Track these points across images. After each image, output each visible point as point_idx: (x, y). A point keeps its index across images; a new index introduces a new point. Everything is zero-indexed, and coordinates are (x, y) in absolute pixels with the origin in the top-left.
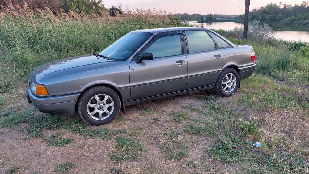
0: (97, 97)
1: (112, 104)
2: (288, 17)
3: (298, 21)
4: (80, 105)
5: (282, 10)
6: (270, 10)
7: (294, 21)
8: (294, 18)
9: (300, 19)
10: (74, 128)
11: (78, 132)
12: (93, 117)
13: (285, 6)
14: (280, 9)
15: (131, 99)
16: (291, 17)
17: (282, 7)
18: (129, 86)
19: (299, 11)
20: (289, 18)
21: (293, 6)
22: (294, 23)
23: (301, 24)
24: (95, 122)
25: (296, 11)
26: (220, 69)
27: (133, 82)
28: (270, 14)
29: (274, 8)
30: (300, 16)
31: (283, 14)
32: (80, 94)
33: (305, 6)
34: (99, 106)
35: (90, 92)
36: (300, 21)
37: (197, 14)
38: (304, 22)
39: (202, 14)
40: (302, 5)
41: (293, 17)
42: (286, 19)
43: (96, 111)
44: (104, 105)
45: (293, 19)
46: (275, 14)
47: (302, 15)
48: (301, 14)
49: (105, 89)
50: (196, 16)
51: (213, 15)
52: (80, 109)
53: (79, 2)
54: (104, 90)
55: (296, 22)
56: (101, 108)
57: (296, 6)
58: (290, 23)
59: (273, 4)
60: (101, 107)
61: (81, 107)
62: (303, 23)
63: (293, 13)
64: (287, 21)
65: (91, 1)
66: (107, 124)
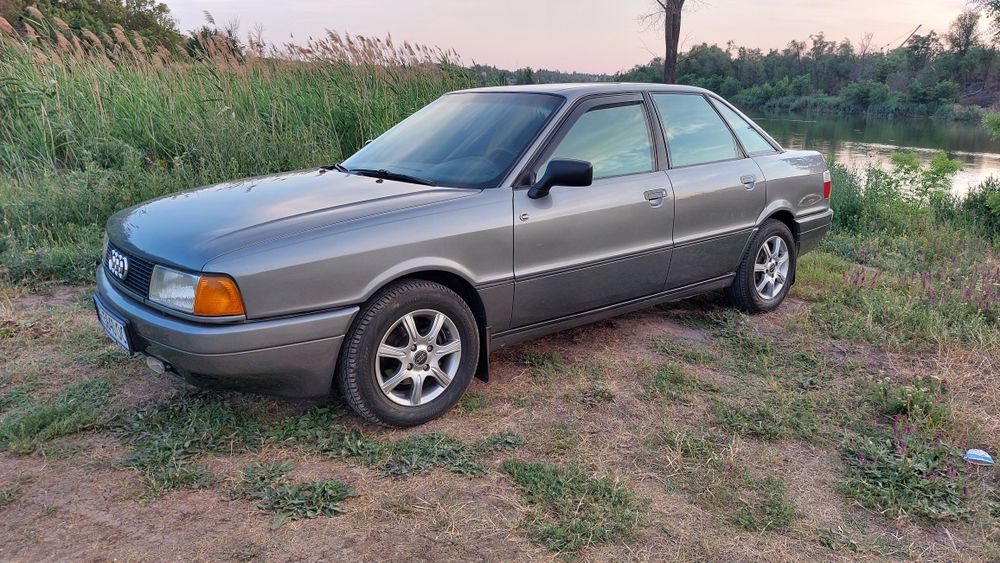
0: (409, 321)
1: (455, 346)
2: (751, 86)
3: (780, 99)
4: (354, 351)
5: (735, 66)
6: (702, 63)
7: (767, 97)
8: (770, 89)
9: (783, 93)
10: (324, 443)
11: (347, 457)
12: (391, 396)
13: (742, 51)
14: (729, 60)
15: (513, 325)
16: (760, 85)
17: (735, 55)
18: (510, 279)
19: (780, 69)
20: (756, 89)
21: (765, 55)
22: (768, 104)
23: (788, 107)
24: (402, 414)
25: (772, 68)
26: (753, 224)
27: (525, 263)
28: (700, 76)
29: (713, 59)
30: (783, 83)
31: (737, 77)
32: (358, 309)
33: (797, 54)
34: (413, 354)
35: (387, 301)
36: (784, 98)
37: (487, 69)
38: (797, 102)
39: (500, 67)
40: (787, 52)
41: (766, 85)
42: (746, 91)
43: (404, 373)
44: (431, 348)
45: (767, 92)
46: (715, 76)
47: (790, 82)
48: (787, 78)
49: (436, 292)
50: (484, 74)
51: (535, 72)
52: (353, 365)
53: (77, 8)
54: (435, 296)
55: (773, 101)
56: (421, 361)
57: (773, 53)
58: (760, 104)
59: (709, 46)
60: (420, 359)
61: (357, 362)
62: (793, 105)
63: (764, 74)
64: (749, 97)
65: (124, 4)
66: (436, 419)
